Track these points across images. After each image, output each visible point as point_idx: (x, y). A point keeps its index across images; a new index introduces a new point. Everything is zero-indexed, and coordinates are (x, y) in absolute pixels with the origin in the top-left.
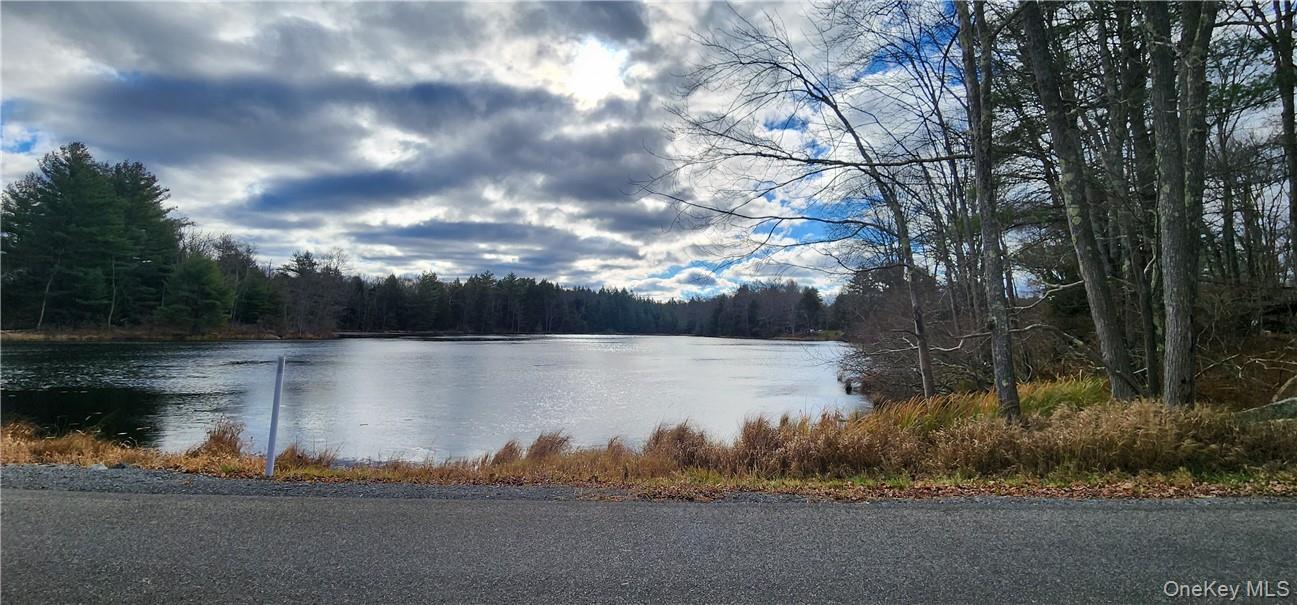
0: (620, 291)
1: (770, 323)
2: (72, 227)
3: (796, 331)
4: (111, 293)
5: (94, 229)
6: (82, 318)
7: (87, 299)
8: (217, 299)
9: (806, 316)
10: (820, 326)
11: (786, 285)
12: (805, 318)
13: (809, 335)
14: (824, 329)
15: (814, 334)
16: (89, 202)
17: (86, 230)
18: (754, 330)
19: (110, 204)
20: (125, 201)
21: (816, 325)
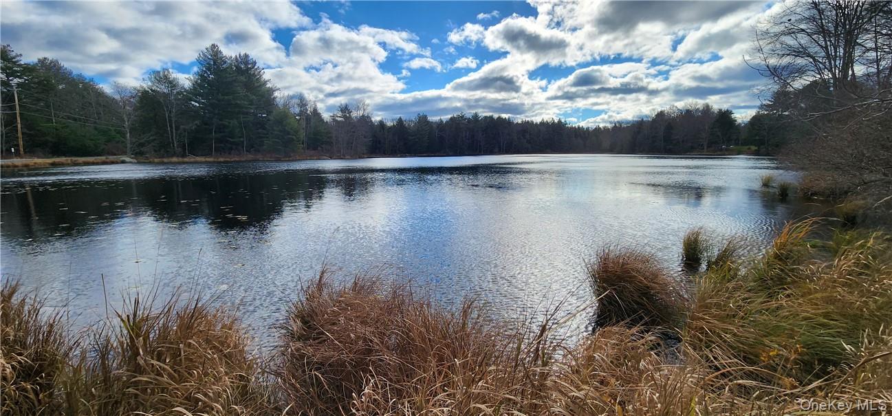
0: (556, 121)
1: (683, 141)
2: (220, 97)
3: (708, 147)
4: (243, 134)
5: (231, 97)
6: (231, 149)
7: (232, 138)
8: (293, 135)
9: (719, 134)
10: (733, 142)
11: (701, 109)
12: (718, 136)
13: (721, 150)
14: (737, 144)
15: (726, 150)
16: (225, 80)
17: (226, 97)
18: (668, 147)
19: (235, 81)
20: (243, 78)
21: (729, 141)
